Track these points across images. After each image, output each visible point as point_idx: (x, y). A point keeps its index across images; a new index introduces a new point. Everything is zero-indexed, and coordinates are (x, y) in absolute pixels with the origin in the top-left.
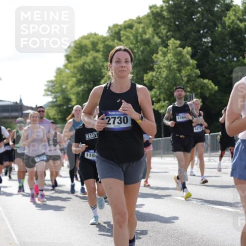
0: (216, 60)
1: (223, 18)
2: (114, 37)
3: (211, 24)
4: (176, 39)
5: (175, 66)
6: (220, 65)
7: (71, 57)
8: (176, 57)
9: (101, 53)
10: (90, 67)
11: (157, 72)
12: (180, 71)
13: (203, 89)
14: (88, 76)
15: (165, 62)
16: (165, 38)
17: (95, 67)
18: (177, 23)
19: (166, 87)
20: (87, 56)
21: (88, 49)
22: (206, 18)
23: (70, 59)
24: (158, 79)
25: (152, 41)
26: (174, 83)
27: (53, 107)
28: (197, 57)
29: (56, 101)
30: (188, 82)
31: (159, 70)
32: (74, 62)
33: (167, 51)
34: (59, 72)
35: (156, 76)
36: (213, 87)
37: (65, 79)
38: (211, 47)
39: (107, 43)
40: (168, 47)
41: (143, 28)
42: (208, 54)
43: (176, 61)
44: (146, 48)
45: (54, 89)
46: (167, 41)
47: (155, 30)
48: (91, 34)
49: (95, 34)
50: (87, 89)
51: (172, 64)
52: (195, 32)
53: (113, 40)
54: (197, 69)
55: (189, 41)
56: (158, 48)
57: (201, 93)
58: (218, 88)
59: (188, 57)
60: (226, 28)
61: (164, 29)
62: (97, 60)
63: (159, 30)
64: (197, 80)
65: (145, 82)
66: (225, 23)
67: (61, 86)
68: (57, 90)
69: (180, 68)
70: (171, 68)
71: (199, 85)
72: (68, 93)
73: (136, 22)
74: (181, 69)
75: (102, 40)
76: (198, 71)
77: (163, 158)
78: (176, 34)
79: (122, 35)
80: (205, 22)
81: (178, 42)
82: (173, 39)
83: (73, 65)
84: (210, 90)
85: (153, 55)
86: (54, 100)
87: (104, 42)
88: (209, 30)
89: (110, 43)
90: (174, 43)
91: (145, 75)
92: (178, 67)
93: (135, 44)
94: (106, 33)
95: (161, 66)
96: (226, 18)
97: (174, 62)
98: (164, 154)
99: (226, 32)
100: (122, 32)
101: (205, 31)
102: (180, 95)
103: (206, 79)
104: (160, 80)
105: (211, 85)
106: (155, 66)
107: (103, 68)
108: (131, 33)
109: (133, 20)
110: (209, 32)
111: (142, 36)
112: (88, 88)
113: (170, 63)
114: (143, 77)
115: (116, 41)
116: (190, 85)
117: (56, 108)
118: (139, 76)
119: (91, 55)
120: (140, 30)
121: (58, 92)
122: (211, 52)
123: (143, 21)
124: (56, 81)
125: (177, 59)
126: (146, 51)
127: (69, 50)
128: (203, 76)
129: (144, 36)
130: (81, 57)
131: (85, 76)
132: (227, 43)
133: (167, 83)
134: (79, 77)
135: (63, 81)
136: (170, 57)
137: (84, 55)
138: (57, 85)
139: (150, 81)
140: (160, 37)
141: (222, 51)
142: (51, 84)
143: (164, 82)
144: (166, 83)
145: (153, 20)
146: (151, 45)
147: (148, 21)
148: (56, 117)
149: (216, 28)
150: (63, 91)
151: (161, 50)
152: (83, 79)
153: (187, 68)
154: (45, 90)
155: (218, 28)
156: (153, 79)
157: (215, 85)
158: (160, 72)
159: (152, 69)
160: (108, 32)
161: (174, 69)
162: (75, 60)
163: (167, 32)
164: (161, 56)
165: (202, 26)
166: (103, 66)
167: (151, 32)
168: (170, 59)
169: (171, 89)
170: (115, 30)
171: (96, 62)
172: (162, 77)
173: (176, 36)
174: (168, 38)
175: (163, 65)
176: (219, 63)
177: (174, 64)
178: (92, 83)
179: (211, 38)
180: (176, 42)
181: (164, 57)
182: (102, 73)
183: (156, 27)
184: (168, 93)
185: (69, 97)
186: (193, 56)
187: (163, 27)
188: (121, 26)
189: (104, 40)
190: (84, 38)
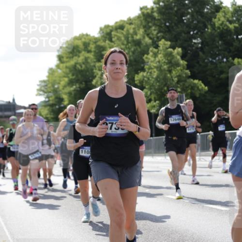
0: (206, 61)
1: (213, 19)
2: (106, 38)
3: (201, 25)
4: (166, 40)
5: (166, 67)
6: (210, 66)
7: (63, 57)
8: (166, 58)
9: (93, 53)
10: (81, 67)
11: (147, 73)
12: (170, 71)
13: (194, 89)
14: (80, 76)
15: (156, 63)
16: (155, 39)
17: (86, 67)
18: (168, 24)
19: (156, 87)
20: (79, 57)
21: (80, 49)
22: (196, 19)
23: (62, 59)
24: (149, 79)
25: (143, 42)
26: (164, 83)
27: (45, 106)
28: (187, 58)
29: (49, 101)
30: (178, 82)
31: (150, 71)
32: (67, 62)
33: (158, 52)
34: (52, 72)
35: (147, 76)
36: (203, 87)
37: (57, 79)
38: (201, 48)
39: (99, 43)
40: (159, 48)
41: (134, 29)
42: (198, 55)
43: (166, 61)
44: (137, 49)
45: (46, 89)
46: (158, 42)
47: (145, 31)
48: (83, 35)
49: (87, 35)
50: (78, 89)
51: (163, 65)
52: (185, 33)
53: (105, 41)
54: (187, 69)
55: (179, 42)
56: (149, 49)
57: (191, 93)
58: (208, 88)
59: (179, 57)
60: (216, 29)
61: (155, 30)
62: (89, 60)
63: (150, 31)
64: (188, 80)
65: (136, 82)
66: (214, 24)
67: (53, 86)
68: (49, 90)
69: (170, 69)
70: (162, 68)
71: (189, 86)
72: (61, 92)
73: (127, 23)
74: (172, 70)
75: (94, 41)
76: (188, 72)
77: (154, 157)
78: (167, 35)
79: (113, 36)
80: (195, 24)
81: (169, 43)
82: (163, 40)
83: (64, 65)
84: (200, 90)
85: (144, 56)
86: (47, 100)
87: (95, 43)
88: (199, 31)
89: (102, 44)
90: (165, 44)
91: (136, 76)
92: (169, 67)
93: (126, 45)
94: (98, 34)
95: (152, 67)
96: (216, 20)
97: (165, 62)
98: (155, 153)
99: (216, 33)
100: (113, 33)
101: (195, 32)
102: (173, 96)
103: (196, 79)
104: (151, 80)
105: (201, 85)
106: (146, 67)
107: (94, 68)
108: (122, 33)
109: (124, 21)
110: (199, 33)
111: (133, 37)
112: (80, 87)
113: (161, 63)
114: (134, 78)
115: (107, 42)
116: (181, 85)
117: (48, 107)
118: (130, 76)
119: (83, 55)
120: (131, 31)
121: (50, 92)
122: (201, 53)
123: (134, 21)
124: (48, 81)
125: (167, 60)
126: (137, 51)
127: (61, 50)
128: (193, 76)
129: (135, 36)
130: (73, 57)
131: (77, 76)
132: (217, 44)
133: (158, 84)
134: (71, 77)
135: (55, 81)
136: (161, 57)
137: (76, 55)
138: (50, 85)
139: (141, 82)
140: (150, 38)
141: (212, 52)
142: (43, 84)
143: (155, 82)
144: (156, 83)
145: (143, 21)
146: (142, 46)
147: (139, 22)
148: (48, 116)
149: (206, 30)
150: (55, 91)
151: (151, 51)
152: (74, 79)
153: (177, 68)
154: (38, 90)
155: (208, 29)
156: (143, 79)
157: (205, 85)
158: (151, 73)
159: (143, 70)
160: (99, 32)
161: (164, 70)
162: (67, 60)
163: (158, 33)
164: (152, 56)
165: (192, 27)
166: (95, 66)
167: (141, 33)
168: (161, 59)
169: (162, 89)
170: (106, 31)
171: (88, 63)
172: (153, 78)
173: (167, 37)
174: (159, 39)
175: (153, 66)
176: (209, 64)
177: (164, 65)
178: (84, 83)
179: (201, 39)
180: (166, 43)
181: (155, 57)
182: (93, 73)
183: (147, 28)
184: (159, 93)
185: (61, 97)
186: (183, 57)
187: (153, 28)
188: (112, 27)
189: (96, 40)
190: (76, 38)
